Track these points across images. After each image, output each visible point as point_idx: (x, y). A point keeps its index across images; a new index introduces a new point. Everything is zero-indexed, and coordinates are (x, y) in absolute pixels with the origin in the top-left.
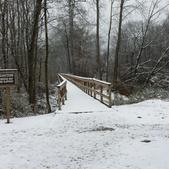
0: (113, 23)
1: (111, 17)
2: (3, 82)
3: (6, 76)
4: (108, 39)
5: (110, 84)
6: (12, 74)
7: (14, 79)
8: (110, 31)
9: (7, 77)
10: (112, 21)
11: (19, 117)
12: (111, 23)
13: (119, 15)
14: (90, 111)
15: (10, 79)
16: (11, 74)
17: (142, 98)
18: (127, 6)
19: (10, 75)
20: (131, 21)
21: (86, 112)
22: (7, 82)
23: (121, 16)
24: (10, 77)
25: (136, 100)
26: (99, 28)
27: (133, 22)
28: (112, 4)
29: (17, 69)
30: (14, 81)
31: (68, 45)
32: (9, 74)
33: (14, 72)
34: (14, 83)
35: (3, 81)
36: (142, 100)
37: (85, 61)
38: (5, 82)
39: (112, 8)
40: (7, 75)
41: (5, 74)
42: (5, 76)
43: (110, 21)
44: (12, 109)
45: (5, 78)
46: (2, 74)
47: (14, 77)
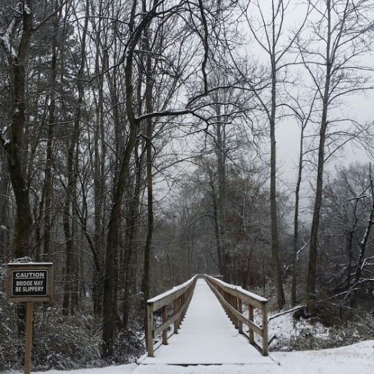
0: (305, 168)
1: (301, 155)
2: (22, 289)
3: (29, 276)
4: (295, 200)
5: (265, 300)
6: (42, 272)
7: (44, 285)
8: (298, 184)
9: (30, 280)
10: (304, 163)
11: (62, 369)
12: (301, 167)
13: (317, 151)
14: (216, 363)
15: (36, 283)
16: (39, 272)
17: (355, 335)
18: (334, 133)
19: (37, 275)
20: (354, 165)
21: (207, 363)
22: (30, 289)
23: (321, 154)
24: (36, 280)
25: (340, 341)
26: (276, 179)
27: (359, 166)
28: (303, 128)
29: (52, 263)
30: (45, 289)
31: (215, 213)
32: (35, 272)
33: (46, 268)
34: (44, 292)
35: (22, 287)
36: (355, 340)
37: (249, 247)
38: (25, 290)
39: (302, 137)
40: (31, 274)
41: (27, 272)
42: (27, 277)
43: (298, 165)
44: (51, 349)
45: (27, 280)
46: (20, 273)
47: (45, 280)
